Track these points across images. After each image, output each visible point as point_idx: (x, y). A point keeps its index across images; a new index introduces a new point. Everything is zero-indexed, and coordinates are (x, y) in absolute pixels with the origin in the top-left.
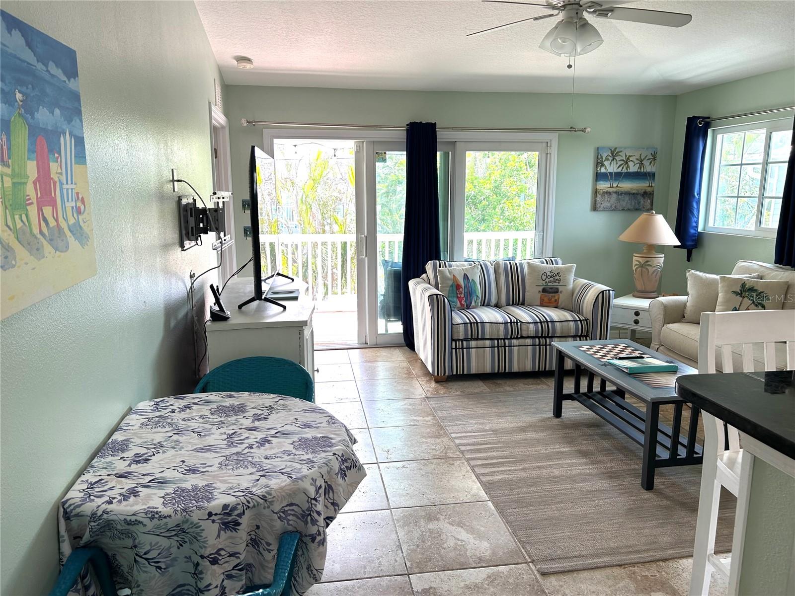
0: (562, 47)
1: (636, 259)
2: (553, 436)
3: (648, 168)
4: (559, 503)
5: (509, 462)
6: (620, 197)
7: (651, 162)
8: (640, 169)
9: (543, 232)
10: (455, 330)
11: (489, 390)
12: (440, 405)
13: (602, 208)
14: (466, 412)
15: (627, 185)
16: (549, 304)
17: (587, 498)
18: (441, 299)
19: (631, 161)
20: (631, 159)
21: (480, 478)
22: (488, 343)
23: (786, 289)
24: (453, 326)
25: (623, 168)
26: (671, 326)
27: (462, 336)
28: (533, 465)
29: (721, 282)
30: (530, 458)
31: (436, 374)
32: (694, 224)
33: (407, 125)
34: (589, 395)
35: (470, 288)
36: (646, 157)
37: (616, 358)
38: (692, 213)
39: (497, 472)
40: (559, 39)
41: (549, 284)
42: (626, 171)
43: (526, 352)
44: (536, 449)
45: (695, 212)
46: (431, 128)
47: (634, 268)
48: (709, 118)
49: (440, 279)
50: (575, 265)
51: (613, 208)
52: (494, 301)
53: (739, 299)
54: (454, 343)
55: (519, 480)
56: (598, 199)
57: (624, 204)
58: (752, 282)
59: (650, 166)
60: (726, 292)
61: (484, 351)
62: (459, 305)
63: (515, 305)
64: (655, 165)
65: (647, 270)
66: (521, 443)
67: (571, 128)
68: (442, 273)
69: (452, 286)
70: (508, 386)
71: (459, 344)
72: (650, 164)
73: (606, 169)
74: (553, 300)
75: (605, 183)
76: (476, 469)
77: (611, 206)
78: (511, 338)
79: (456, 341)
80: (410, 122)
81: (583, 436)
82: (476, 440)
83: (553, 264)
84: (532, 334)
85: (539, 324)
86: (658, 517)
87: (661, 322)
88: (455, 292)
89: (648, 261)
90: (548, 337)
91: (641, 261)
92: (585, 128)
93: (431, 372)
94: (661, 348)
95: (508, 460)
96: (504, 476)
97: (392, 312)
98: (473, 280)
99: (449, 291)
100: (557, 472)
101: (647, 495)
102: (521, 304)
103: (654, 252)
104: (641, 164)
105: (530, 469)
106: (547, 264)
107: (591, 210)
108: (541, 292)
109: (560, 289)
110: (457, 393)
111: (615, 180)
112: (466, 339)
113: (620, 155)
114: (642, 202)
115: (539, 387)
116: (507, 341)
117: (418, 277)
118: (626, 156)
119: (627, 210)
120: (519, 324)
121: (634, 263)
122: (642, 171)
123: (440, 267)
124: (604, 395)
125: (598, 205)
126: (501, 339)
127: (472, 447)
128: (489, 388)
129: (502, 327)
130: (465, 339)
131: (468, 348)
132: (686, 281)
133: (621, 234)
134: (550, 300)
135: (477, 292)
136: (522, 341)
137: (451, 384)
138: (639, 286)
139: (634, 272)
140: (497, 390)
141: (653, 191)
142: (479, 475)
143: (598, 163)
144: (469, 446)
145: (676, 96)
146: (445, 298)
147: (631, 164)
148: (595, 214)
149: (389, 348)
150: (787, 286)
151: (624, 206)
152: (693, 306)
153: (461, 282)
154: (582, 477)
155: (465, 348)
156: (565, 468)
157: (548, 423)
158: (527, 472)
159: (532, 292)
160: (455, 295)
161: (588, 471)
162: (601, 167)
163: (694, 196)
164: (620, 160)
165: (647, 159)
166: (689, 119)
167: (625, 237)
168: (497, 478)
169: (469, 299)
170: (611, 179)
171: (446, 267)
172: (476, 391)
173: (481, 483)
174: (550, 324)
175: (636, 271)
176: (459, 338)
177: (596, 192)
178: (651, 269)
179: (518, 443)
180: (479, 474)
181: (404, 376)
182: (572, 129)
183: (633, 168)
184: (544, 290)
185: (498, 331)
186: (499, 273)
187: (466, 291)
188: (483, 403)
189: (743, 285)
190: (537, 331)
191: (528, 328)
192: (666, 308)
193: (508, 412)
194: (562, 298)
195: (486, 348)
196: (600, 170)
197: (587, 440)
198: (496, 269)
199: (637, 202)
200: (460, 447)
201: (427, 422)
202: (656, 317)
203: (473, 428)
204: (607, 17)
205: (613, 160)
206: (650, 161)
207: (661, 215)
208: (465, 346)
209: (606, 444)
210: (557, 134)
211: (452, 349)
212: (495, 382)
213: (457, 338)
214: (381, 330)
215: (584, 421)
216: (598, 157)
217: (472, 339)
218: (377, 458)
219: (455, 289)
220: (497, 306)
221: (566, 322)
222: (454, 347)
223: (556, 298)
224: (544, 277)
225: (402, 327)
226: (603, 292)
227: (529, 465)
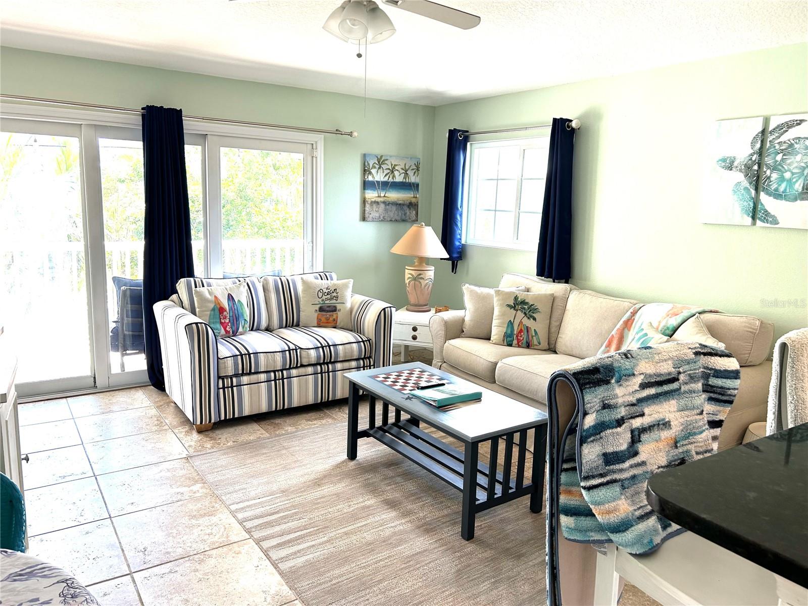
0: (350, 31)
1: (409, 273)
2: (353, 486)
3: (413, 179)
4: (380, 582)
5: (310, 534)
6: (387, 207)
7: (415, 173)
8: (406, 180)
9: (313, 243)
10: (221, 366)
11: (268, 435)
12: (208, 465)
13: (371, 218)
14: (244, 470)
15: (394, 195)
16: (326, 324)
17: (410, 566)
18: (203, 329)
19: (397, 170)
20: (396, 168)
21: (278, 567)
22: (263, 377)
23: (552, 301)
24: (219, 360)
25: (389, 177)
26: (453, 342)
27: (231, 372)
28: (339, 531)
29: (496, 296)
30: (334, 522)
31: (199, 422)
32: (459, 237)
33: (143, 109)
34: (385, 428)
35: (236, 312)
36: (410, 167)
37: (418, 388)
38: (457, 225)
39: (299, 551)
40: (348, 21)
41: (326, 302)
42: (392, 180)
43: (306, 381)
44: (337, 508)
45: (459, 225)
46: (175, 116)
47: (407, 281)
48: (467, 132)
49: (198, 302)
50: (352, 280)
51: (382, 218)
52: (264, 324)
53: (513, 312)
54: (221, 381)
55: (327, 558)
56: (367, 209)
57: (392, 214)
58: (523, 295)
59: (414, 177)
60: (501, 305)
61: (259, 387)
62: (223, 332)
63: (289, 327)
64: (418, 176)
65: (420, 283)
66: (318, 503)
67: (337, 130)
68: (200, 295)
69: (213, 310)
70: (288, 426)
71: (228, 382)
72: (414, 175)
73: (373, 177)
74: (331, 319)
75: (373, 192)
76: (271, 554)
77: (380, 217)
78: (290, 368)
79: (223, 378)
80: (147, 106)
81: (385, 479)
82: (262, 509)
83: (327, 280)
84: (313, 361)
85: (321, 349)
86: (488, 575)
87: (442, 339)
88: (218, 316)
89: (420, 274)
90: (331, 362)
91: (414, 274)
92: (351, 132)
93: (192, 421)
94: (444, 365)
95: (308, 531)
96: (308, 557)
97: (128, 343)
98: (239, 301)
99: (210, 315)
100: (368, 536)
101: (470, 547)
102: (296, 326)
103: (424, 264)
104: (406, 174)
105: (337, 538)
106: (322, 279)
107: (360, 220)
108: (318, 311)
109: (339, 306)
110: (229, 444)
111: (383, 189)
112: (237, 375)
113: (386, 164)
114: (408, 213)
115: (324, 421)
116: (285, 372)
117: (166, 298)
118: (392, 165)
119: (394, 221)
120: (298, 351)
121: (407, 276)
122: (407, 181)
123: (196, 287)
124: (400, 426)
125: (367, 215)
126: (278, 371)
127: (260, 521)
128: (267, 432)
129: (279, 357)
130: (234, 375)
131: (239, 385)
132: (462, 295)
133: (393, 247)
134: (328, 319)
135: (245, 316)
136: (302, 371)
137: (218, 432)
138: (412, 299)
139: (407, 285)
140: (277, 433)
141: (418, 202)
142: (277, 562)
143: (365, 170)
144: (256, 520)
145: (435, 107)
146: (208, 328)
147: (396, 173)
148: (363, 224)
149: (128, 390)
150: (553, 298)
151: (392, 216)
152: (471, 320)
153: (225, 304)
154: (398, 537)
155: (235, 386)
156: (376, 528)
157: (345, 469)
158: (335, 545)
159: (308, 312)
160: (219, 320)
161: (402, 528)
162: (368, 175)
163: (458, 209)
164: (386, 169)
165: (411, 169)
166: (450, 131)
167: (398, 249)
168: (300, 561)
169: (235, 324)
170: (379, 188)
171: (203, 286)
172: (251, 438)
173: (281, 573)
174: (332, 347)
175: (409, 284)
176: (227, 374)
177: (364, 201)
178: (423, 283)
179: (315, 504)
180: (277, 560)
181: (155, 428)
182: (338, 132)
183: (399, 178)
184: (321, 309)
185: (275, 362)
186: (268, 290)
187: (231, 315)
188: (263, 454)
189: (516, 298)
190: (318, 357)
191: (308, 355)
192: (446, 324)
193: (295, 461)
194: (341, 316)
195: (261, 382)
196: (368, 178)
197: (389, 484)
198: (265, 286)
199: (403, 213)
200: (244, 524)
201: (195, 493)
202: (437, 333)
203: (257, 492)
204: (397, 5)
205: (380, 168)
206: (414, 171)
207: (431, 227)
208: (235, 384)
209: (411, 486)
210: (323, 136)
211: (219, 389)
212: (272, 422)
213: (224, 375)
214: (116, 369)
215: (382, 460)
216: (364, 164)
217: (243, 374)
218: (128, 566)
219: (217, 312)
220: (268, 329)
221: (349, 344)
222: (221, 385)
223: (335, 317)
224: (320, 295)
225: (145, 362)
226: (384, 309)
227: (334, 533)
